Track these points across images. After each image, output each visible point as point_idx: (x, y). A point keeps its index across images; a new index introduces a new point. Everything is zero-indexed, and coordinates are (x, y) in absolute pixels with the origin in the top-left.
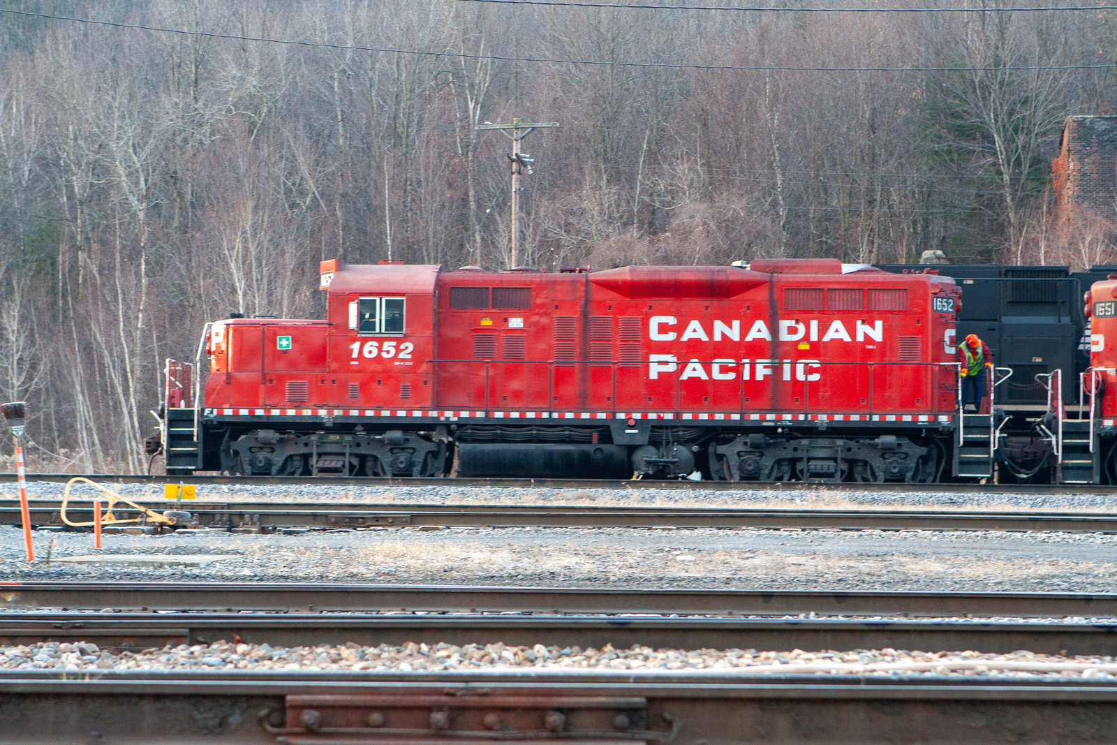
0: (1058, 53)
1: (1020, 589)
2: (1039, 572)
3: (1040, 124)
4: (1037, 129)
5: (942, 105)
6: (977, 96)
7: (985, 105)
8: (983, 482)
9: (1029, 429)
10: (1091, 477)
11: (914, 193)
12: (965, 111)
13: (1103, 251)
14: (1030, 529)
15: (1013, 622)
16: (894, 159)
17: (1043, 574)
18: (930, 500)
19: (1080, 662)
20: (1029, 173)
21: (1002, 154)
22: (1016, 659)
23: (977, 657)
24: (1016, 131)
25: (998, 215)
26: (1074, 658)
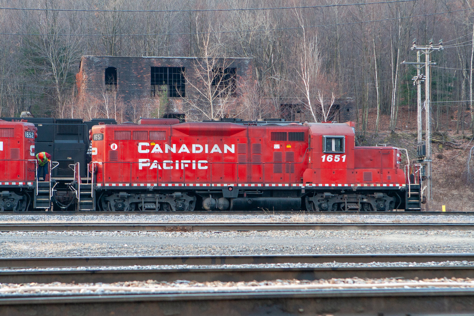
0: (79, 29)
1: (60, 256)
2: (68, 248)
3: (71, 59)
4: (70, 61)
5: (29, 50)
6: (44, 46)
7: (48, 50)
8: (47, 210)
9: (66, 188)
10: (92, 208)
11: (17, 87)
12: (39, 53)
13: (98, 113)
14: (65, 230)
15: (55, 270)
16: (9, 72)
17: (70, 249)
18: (24, 218)
19: (80, 286)
20: (66, 79)
21: (55, 71)
22: (53, 286)
23: (37, 285)
24: (61, 61)
25: (54, 97)
26: (78, 284)
